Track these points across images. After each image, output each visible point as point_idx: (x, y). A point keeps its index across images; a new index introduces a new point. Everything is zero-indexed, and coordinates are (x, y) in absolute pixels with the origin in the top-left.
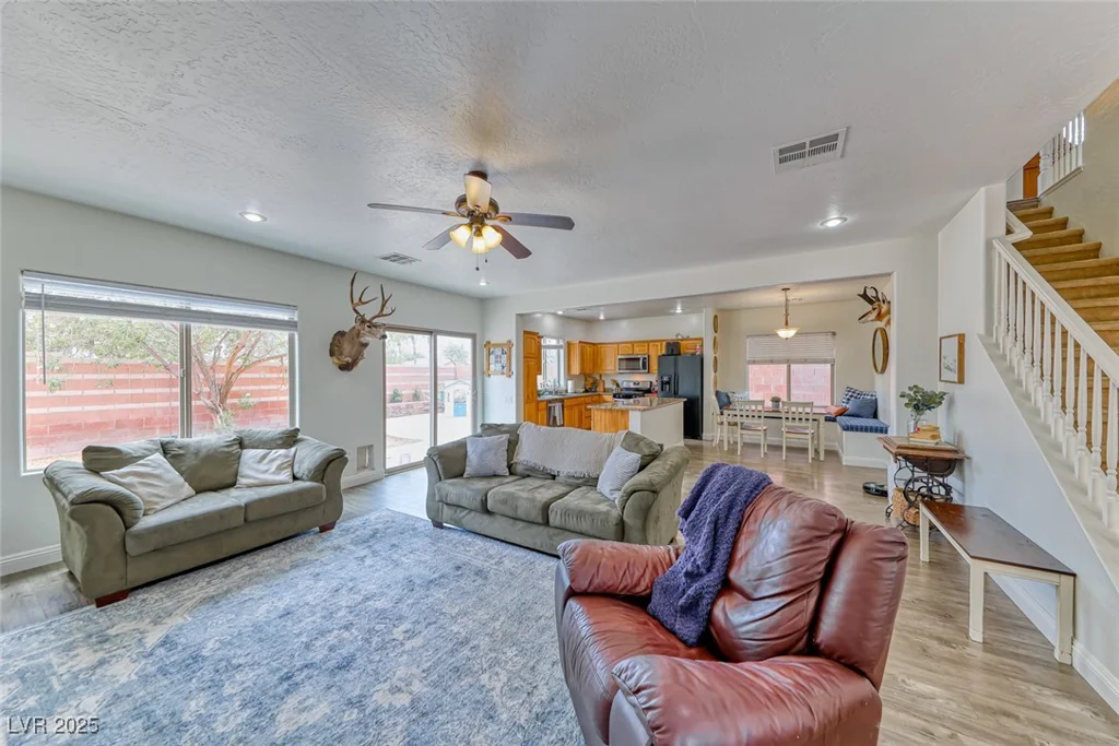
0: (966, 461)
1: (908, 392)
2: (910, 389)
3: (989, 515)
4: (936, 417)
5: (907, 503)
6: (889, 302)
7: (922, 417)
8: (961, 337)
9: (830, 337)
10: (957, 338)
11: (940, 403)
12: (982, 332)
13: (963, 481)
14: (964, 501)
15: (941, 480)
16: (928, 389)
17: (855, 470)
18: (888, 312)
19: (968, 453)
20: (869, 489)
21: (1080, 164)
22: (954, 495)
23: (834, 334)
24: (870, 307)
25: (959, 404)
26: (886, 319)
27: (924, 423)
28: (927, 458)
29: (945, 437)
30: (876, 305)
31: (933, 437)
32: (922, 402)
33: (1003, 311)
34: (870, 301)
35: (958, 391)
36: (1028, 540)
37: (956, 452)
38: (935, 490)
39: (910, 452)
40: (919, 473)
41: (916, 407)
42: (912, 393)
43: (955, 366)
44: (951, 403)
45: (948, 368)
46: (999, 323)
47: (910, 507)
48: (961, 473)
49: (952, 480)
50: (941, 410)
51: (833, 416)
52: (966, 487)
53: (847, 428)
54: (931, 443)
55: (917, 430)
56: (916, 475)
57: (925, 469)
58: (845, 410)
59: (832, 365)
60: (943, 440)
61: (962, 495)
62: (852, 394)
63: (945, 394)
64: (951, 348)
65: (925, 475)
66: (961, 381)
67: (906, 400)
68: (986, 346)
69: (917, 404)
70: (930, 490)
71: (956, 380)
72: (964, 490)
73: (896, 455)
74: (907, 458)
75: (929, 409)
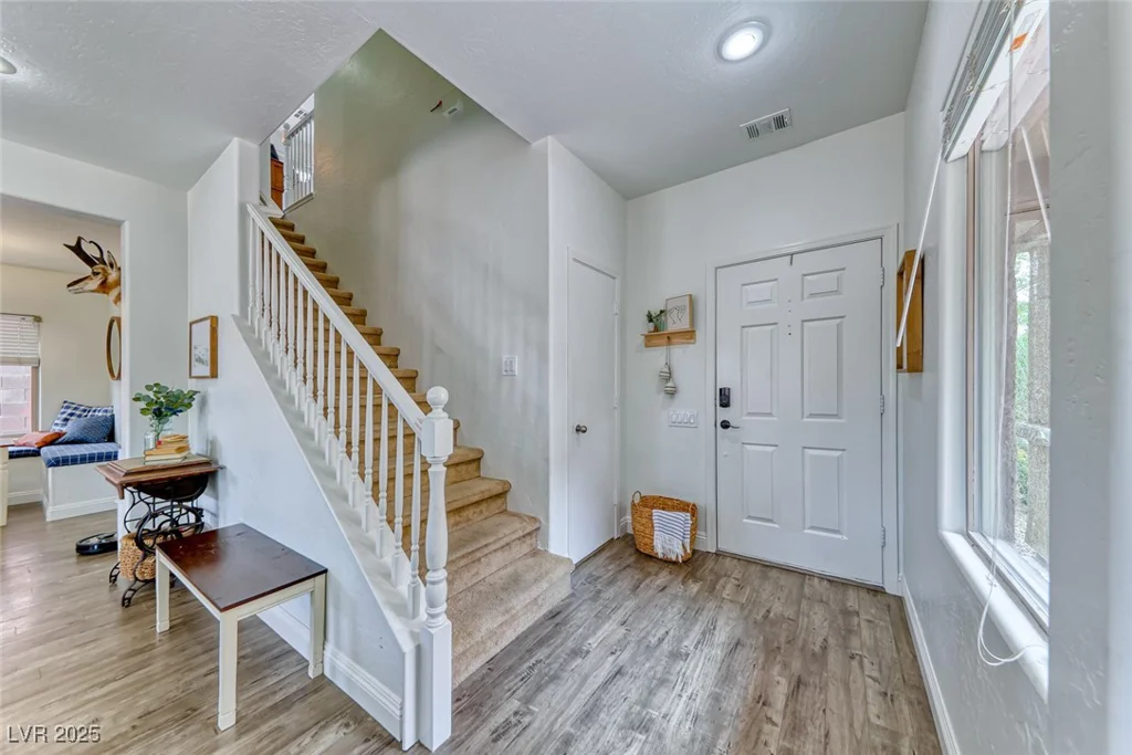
0: (220, 473)
1: (145, 392)
2: (149, 388)
3: (245, 531)
4: (184, 424)
5: (140, 553)
6: (119, 269)
7: (166, 426)
8: (214, 320)
9: (29, 322)
10: (208, 322)
11: (190, 405)
12: (237, 312)
13: (217, 498)
14: (217, 523)
15: (189, 504)
16: (173, 387)
17: (64, 524)
18: (118, 283)
19: (221, 463)
20: (87, 547)
21: (312, 191)
22: (206, 519)
23: (38, 319)
24: (88, 270)
25: (212, 402)
26: (114, 293)
27: (169, 433)
28: (172, 480)
29: (196, 449)
30: (99, 267)
31: (180, 450)
32: (165, 406)
33: (258, 290)
34: (89, 261)
35: (211, 388)
36: (284, 548)
37: (207, 463)
38: (182, 520)
39: (143, 478)
40: (161, 504)
41: (159, 414)
42: (151, 394)
43: (207, 357)
44: (203, 403)
45: (200, 360)
46: (255, 302)
47: (145, 557)
48: (215, 488)
49: (204, 501)
50: (191, 414)
51: (35, 448)
52: (220, 504)
53: (57, 463)
54: (175, 458)
55: (158, 443)
56: (158, 507)
57: (166, 497)
58: (60, 435)
59: (35, 369)
60: (194, 452)
61: (215, 515)
62: (72, 410)
63: (196, 392)
64: (202, 334)
65: (169, 503)
66: (214, 375)
67: (143, 405)
68: (241, 328)
69: (159, 409)
70: (174, 522)
71: (208, 374)
72: (218, 508)
73: (123, 486)
74: (140, 487)
75: (175, 413)
